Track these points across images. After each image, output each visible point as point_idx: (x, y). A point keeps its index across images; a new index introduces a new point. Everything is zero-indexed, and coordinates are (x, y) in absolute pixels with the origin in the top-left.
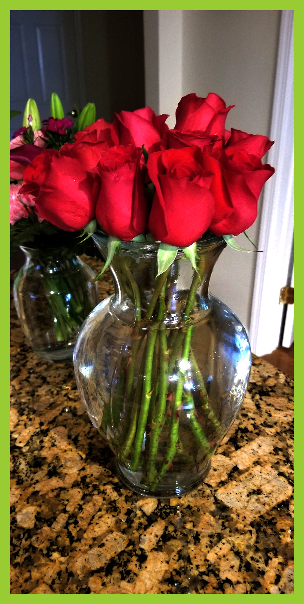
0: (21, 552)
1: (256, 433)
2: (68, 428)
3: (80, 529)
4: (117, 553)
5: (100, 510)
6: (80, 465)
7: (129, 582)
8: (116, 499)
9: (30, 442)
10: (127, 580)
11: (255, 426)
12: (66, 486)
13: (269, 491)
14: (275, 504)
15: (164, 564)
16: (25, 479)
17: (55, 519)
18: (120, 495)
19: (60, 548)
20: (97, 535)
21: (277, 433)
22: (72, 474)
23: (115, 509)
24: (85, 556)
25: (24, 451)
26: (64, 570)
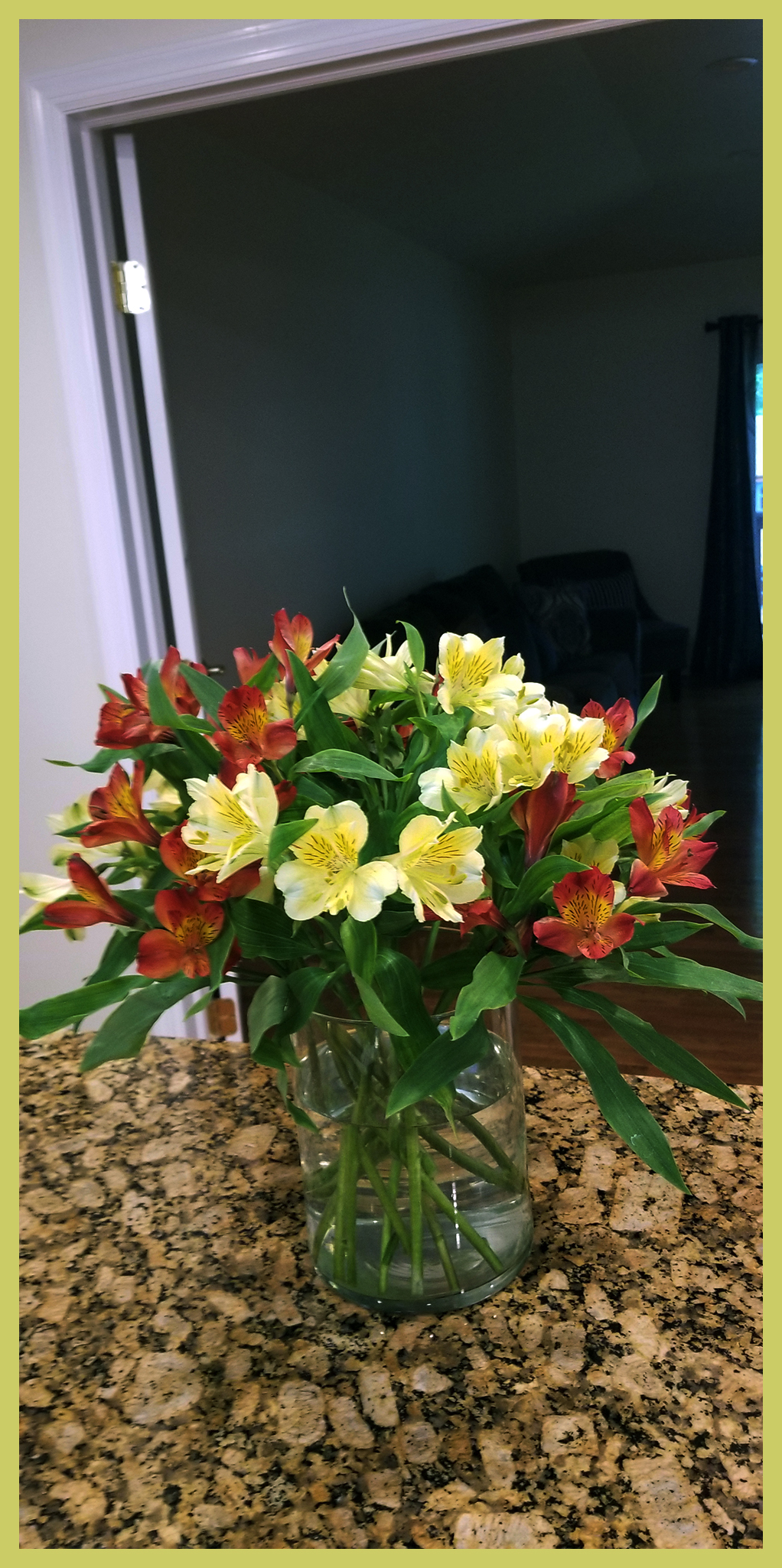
0: (476, 1412)
1: (579, 1147)
3: (512, 1348)
4: (584, 1340)
5: (508, 1318)
7: (629, 1354)
8: (511, 1297)
9: (304, 1310)
10: (626, 1354)
11: (571, 1141)
13: (661, 1194)
14: (680, 1202)
15: (643, 1317)
16: (363, 1350)
17: (466, 1359)
19: (516, 1378)
20: (538, 1340)
21: (601, 1135)
23: (524, 1307)
24: (553, 1365)
25: (313, 1325)
26: (548, 1391)
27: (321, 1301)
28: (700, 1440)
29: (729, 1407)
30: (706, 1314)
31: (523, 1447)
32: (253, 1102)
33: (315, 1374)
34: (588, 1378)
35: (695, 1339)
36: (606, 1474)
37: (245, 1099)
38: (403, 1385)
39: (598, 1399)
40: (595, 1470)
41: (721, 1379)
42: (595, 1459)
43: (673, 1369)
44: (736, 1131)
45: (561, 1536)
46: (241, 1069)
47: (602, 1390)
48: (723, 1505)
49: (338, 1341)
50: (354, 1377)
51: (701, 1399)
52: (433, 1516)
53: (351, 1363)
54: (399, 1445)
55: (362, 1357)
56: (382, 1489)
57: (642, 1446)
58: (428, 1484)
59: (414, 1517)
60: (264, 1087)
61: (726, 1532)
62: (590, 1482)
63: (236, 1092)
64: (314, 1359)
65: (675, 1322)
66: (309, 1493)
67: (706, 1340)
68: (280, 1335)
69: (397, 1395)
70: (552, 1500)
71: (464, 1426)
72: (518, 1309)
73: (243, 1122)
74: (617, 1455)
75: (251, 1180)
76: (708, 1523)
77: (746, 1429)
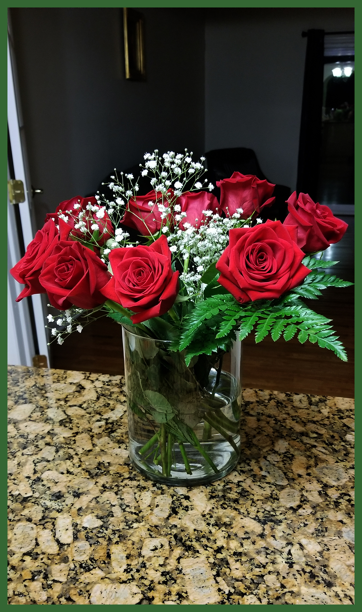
0: (112, 537)
2: (54, 469)
3: (135, 507)
4: (171, 503)
5: (135, 493)
6: (91, 482)
7: (191, 510)
8: (138, 484)
9: (33, 490)
10: (190, 509)
12: (97, 495)
15: (201, 493)
16: (61, 508)
17: (112, 512)
18: (139, 481)
19: (134, 521)
20: (148, 504)
22: (92, 488)
23: (144, 488)
24: (153, 515)
25: (37, 496)
26: (149, 527)
27: (43, 485)
28: (219, 550)
29: (236, 535)
30: (232, 492)
31: (132, 553)
32: (25, 393)
33: (34, 519)
34: (169, 521)
35: (224, 503)
36: (171, 566)
37: (22, 392)
38: (78, 524)
39: (173, 531)
40: (166, 564)
41: (234, 522)
42: (167, 558)
43: (211, 517)
44: (260, 410)
45: (144, 595)
46: (22, 378)
47: (176, 526)
48: (225, 580)
49: (49, 503)
50: (53, 520)
51: (223, 531)
52: (82, 585)
53: (54, 514)
54: (70, 553)
55: (59, 511)
56: (59, 572)
57: (190, 552)
58: (82, 570)
59: (72, 586)
60: (32, 387)
61: (225, 592)
62: (162, 569)
63: (17, 389)
64: (35, 512)
65: (216, 496)
66: (21, 575)
67: (230, 504)
68: (20, 501)
69: (74, 529)
70: (142, 578)
71: (105, 543)
72: (141, 489)
73: (19, 403)
74: (178, 556)
75: (18, 429)
76: (217, 588)
77: (242, 545)
